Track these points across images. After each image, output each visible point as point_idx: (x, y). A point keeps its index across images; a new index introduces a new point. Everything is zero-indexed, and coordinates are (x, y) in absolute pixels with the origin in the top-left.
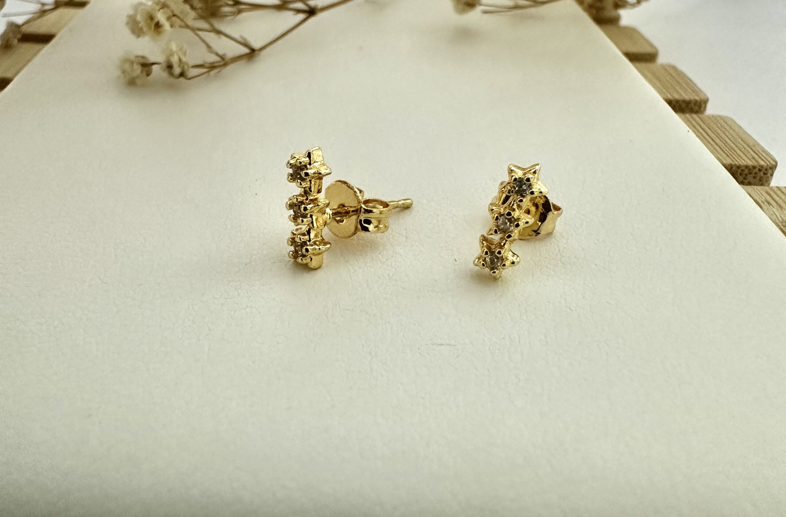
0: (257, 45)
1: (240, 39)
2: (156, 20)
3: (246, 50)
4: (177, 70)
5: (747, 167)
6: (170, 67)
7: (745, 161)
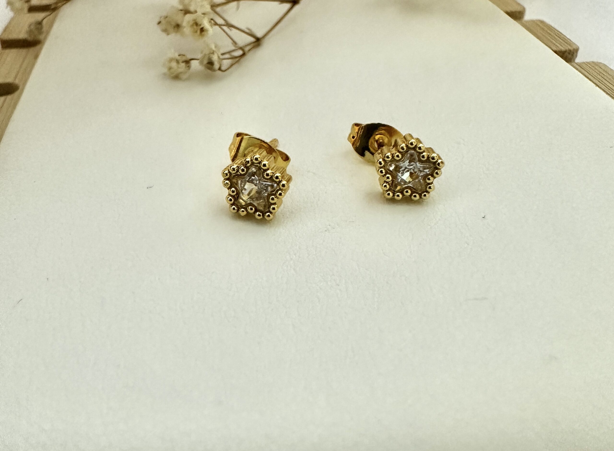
0: (259, 34)
1: (247, 31)
2: (201, 27)
3: (252, 39)
4: (217, 66)
6: (210, 63)
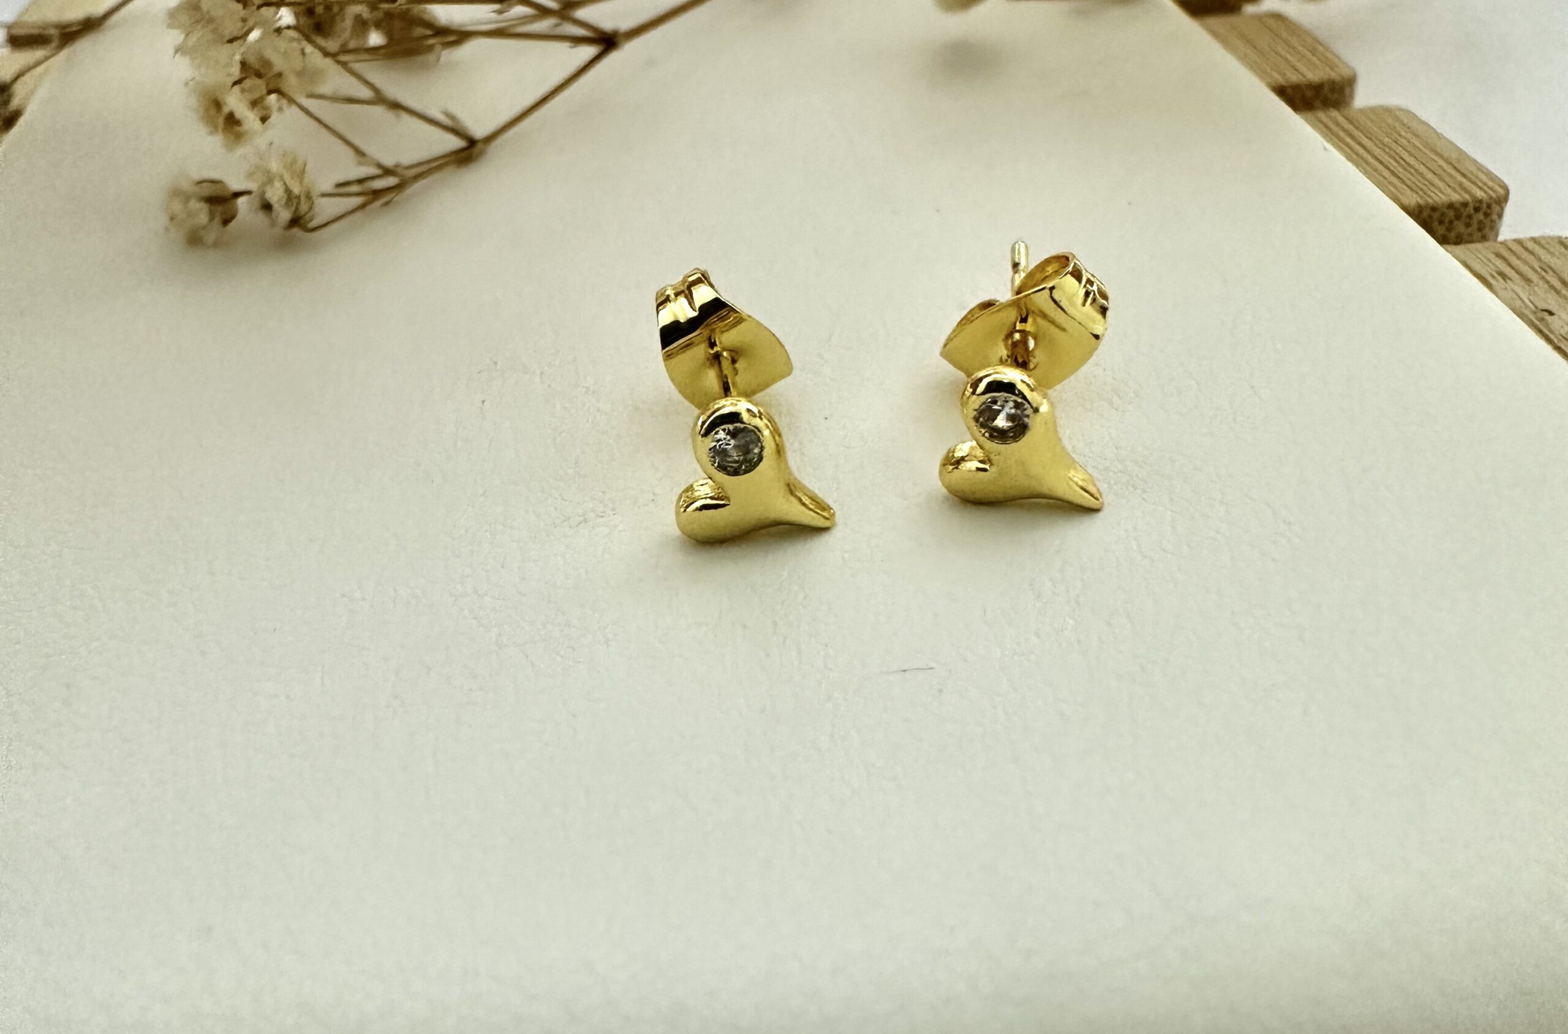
2: (227, 110)
3: (454, 144)
4: (283, 214)
5: (1451, 206)
7: (1444, 194)
